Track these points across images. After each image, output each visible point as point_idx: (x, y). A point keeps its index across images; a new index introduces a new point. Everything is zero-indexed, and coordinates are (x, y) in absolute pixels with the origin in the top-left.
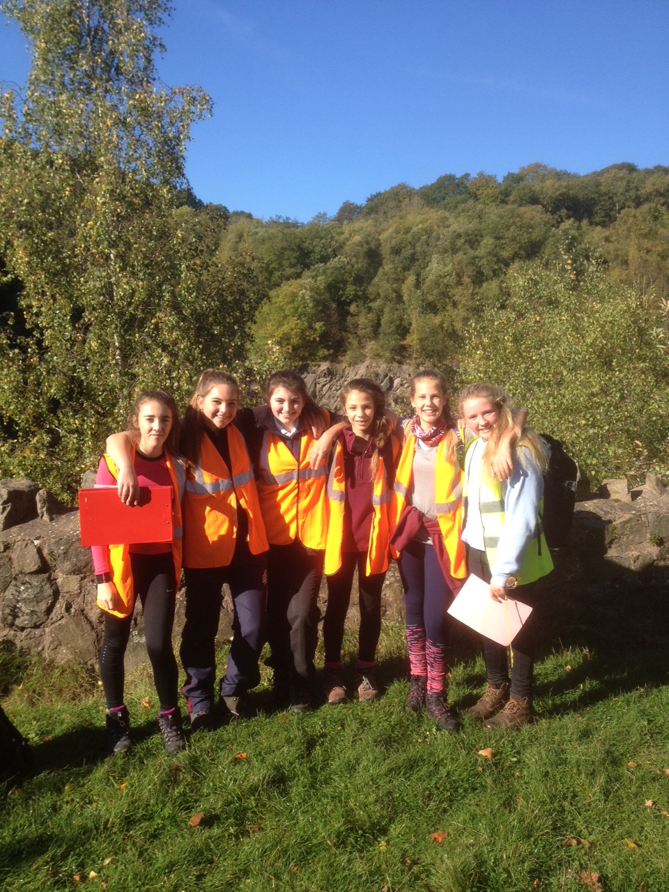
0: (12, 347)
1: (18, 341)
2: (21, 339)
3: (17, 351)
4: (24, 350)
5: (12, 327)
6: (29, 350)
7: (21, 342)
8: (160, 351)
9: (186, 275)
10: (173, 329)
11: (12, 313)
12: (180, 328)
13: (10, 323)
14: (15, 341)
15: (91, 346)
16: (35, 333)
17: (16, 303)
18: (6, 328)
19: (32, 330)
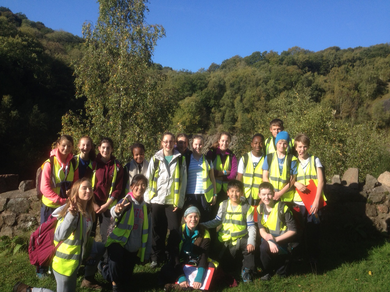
0: (80, 123)
1: (83, 121)
2: (84, 120)
3: (82, 125)
4: (85, 125)
5: (81, 116)
6: (87, 125)
7: (84, 121)
8: (136, 126)
9: (149, 97)
10: (142, 118)
11: (82, 110)
12: (145, 118)
13: (81, 114)
14: (82, 121)
15: (110, 124)
16: (89, 118)
17: (84, 106)
18: (79, 116)
19: (88, 116)
